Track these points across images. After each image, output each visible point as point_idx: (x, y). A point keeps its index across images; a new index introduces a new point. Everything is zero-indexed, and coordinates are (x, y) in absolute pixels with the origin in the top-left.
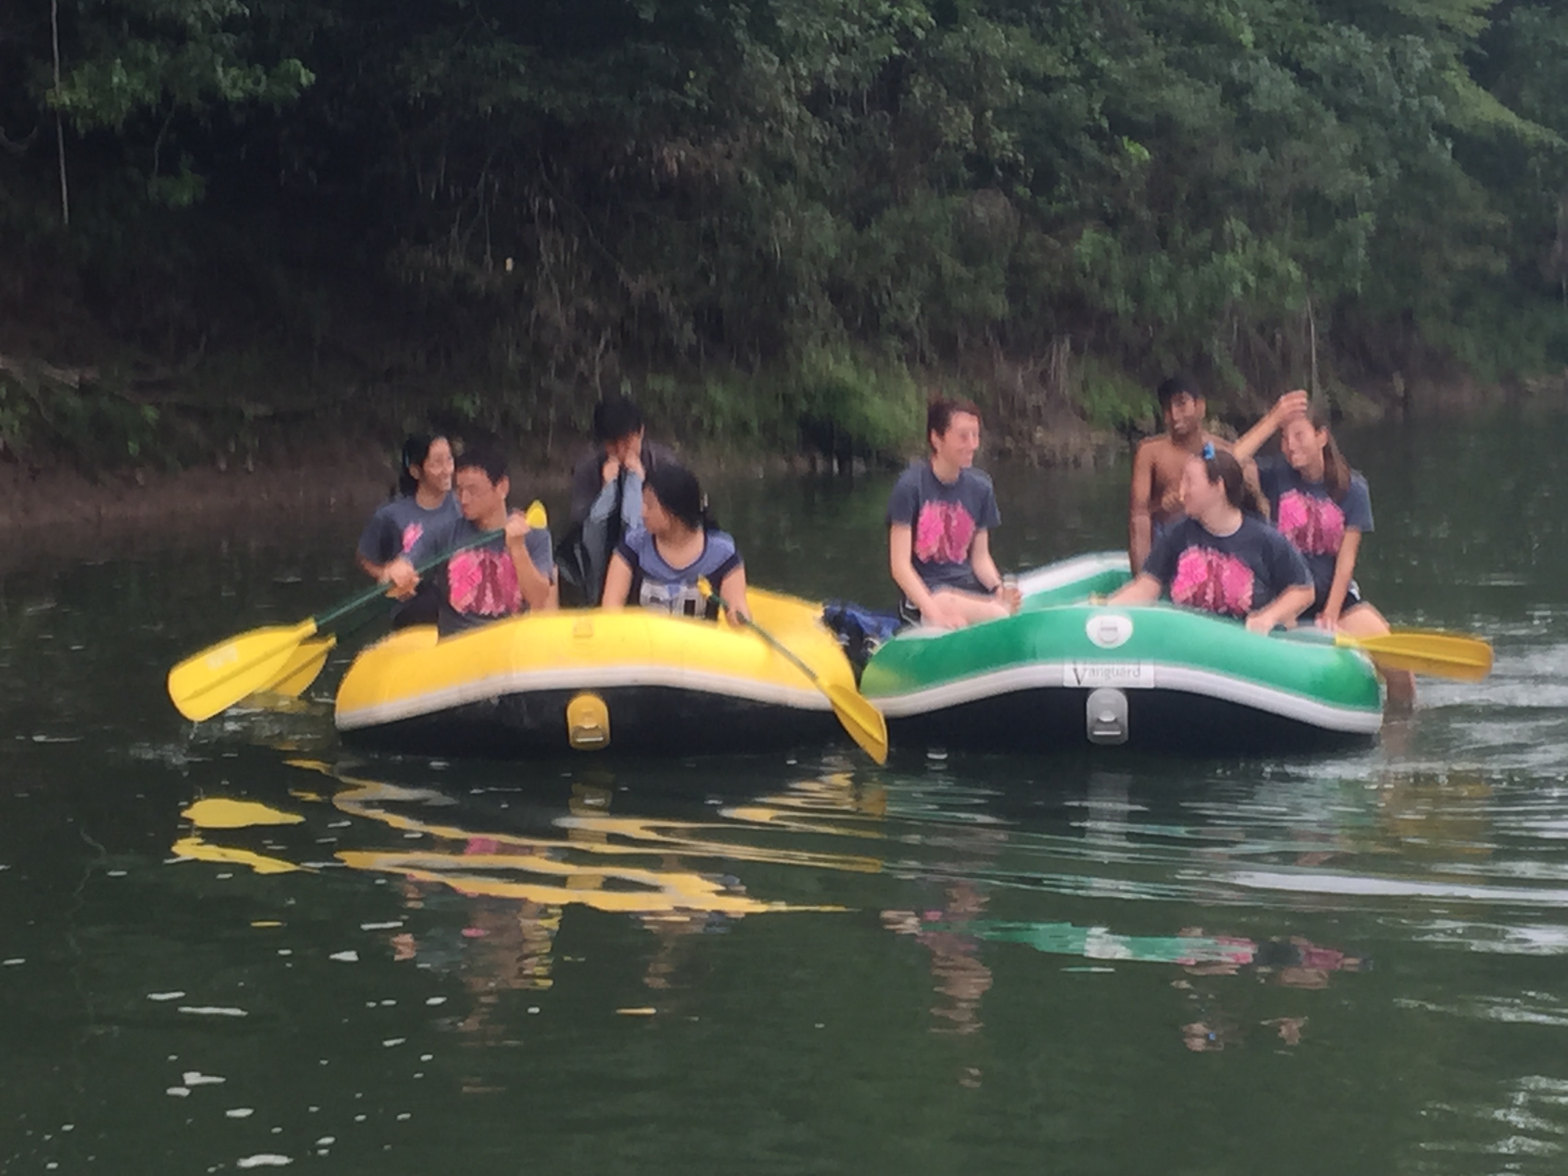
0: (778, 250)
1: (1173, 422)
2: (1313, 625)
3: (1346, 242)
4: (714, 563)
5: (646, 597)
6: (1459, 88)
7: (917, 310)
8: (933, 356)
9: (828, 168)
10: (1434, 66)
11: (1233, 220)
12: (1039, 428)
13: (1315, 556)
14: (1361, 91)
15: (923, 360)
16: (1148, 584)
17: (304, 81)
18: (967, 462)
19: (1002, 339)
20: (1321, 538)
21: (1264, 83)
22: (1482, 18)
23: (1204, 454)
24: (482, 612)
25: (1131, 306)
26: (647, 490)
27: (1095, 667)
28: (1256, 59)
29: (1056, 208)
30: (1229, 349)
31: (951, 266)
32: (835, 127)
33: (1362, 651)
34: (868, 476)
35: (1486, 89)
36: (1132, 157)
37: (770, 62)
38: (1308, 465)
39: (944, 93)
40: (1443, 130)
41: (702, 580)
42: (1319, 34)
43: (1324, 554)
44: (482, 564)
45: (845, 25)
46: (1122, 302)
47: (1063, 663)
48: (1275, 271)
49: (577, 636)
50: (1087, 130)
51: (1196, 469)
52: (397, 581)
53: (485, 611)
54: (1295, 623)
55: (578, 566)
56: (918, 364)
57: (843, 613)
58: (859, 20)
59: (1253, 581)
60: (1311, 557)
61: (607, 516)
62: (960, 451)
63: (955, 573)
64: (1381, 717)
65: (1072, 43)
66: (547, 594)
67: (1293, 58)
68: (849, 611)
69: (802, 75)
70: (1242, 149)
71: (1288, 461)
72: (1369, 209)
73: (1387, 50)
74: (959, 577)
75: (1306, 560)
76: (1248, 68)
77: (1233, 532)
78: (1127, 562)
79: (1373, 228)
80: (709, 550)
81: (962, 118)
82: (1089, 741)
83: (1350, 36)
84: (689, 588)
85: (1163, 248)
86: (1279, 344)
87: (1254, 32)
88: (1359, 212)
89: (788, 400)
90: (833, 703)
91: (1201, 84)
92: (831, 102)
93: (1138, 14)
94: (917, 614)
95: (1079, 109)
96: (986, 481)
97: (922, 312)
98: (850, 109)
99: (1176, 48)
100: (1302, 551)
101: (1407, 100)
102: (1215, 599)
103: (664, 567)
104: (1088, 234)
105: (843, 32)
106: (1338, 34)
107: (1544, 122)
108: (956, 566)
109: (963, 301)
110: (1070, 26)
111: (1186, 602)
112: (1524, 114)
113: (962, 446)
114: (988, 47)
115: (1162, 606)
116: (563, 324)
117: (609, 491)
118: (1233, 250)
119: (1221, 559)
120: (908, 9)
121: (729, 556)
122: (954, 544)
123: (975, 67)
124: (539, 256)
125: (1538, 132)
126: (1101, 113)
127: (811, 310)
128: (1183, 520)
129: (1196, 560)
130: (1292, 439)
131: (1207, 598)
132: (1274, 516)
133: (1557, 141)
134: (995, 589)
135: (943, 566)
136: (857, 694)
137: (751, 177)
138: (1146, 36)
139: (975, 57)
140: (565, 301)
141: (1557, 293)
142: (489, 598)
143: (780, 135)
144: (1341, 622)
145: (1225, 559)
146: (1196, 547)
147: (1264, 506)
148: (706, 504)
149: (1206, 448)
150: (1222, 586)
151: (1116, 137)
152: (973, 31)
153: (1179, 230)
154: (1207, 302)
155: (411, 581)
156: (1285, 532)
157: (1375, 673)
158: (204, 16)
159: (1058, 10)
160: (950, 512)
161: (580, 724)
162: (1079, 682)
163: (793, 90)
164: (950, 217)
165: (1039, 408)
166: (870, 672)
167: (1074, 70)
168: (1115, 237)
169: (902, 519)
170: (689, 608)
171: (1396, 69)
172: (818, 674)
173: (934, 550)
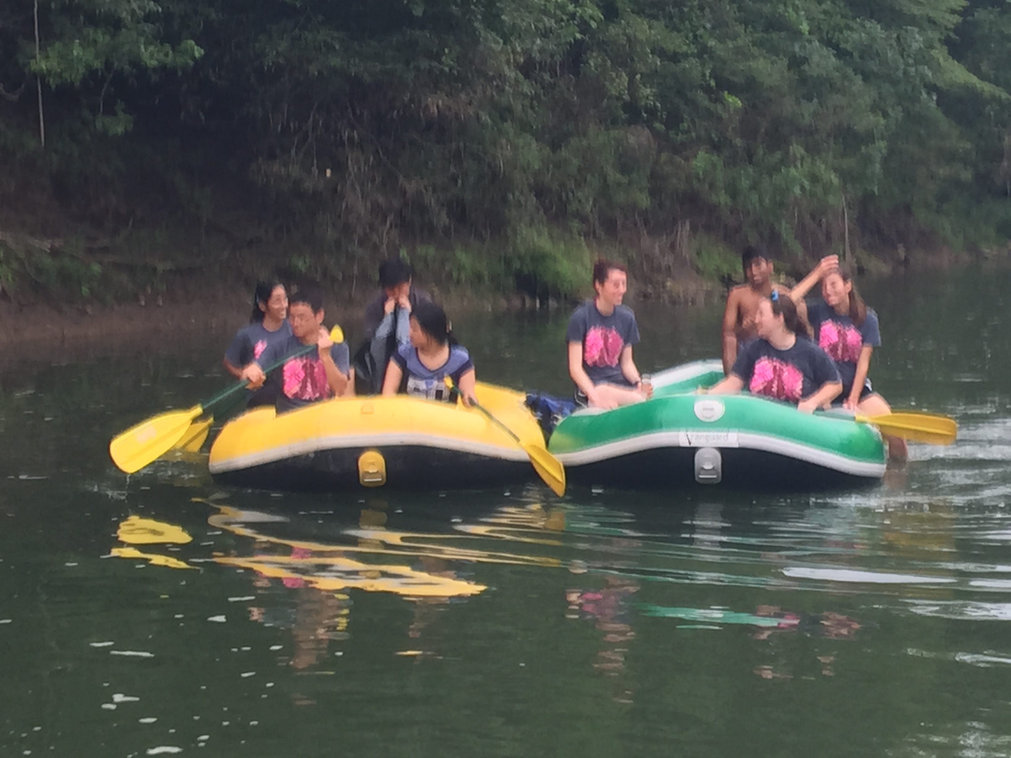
0: (502, 165)
1: (753, 276)
2: (841, 407)
3: (868, 160)
4: (455, 366)
5: (411, 389)
6: (941, 60)
7: (591, 203)
8: (600, 232)
9: (535, 112)
10: (924, 46)
11: (795, 145)
12: (668, 279)
13: (844, 362)
14: (878, 62)
15: (595, 237)
16: (734, 381)
17: (197, 55)
18: (618, 301)
19: (646, 223)
20: (848, 351)
21: (815, 58)
22: (956, 15)
23: (772, 296)
24: (304, 398)
25: (729, 201)
26: (413, 320)
27: (700, 434)
28: (810, 42)
29: (680, 138)
30: (792, 229)
31: (613, 175)
32: (539, 85)
33: (873, 425)
34: (558, 310)
35: (959, 61)
36: (730, 105)
37: (498, 43)
38: (840, 304)
39: (609, 63)
40: (931, 88)
41: (447, 377)
42: (851, 25)
43: (849, 361)
44: (304, 367)
45: (546, 19)
46: (723, 199)
47: (679, 431)
48: (822, 179)
49: (363, 413)
50: (701, 87)
51: (766, 306)
52: (251, 378)
53: (307, 397)
54: (829, 406)
55: (367, 367)
56: (591, 238)
57: (538, 399)
58: (554, 16)
59: (802, 379)
60: (841, 362)
61: (386, 336)
62: (614, 294)
63: (610, 373)
64: (885, 466)
65: (692, 31)
66: (345, 385)
67: (834, 41)
68: (542, 398)
69: (518, 52)
70: (802, 100)
71: (827, 302)
72: (883, 138)
73: (895, 36)
74: (613, 376)
75: (836, 364)
76: (805, 48)
77: (789, 348)
78: (722, 366)
79: (884, 151)
80: (452, 357)
81: (620, 80)
82: (696, 481)
83: (871, 27)
84: (438, 382)
85: (750, 164)
86: (824, 226)
87: (809, 25)
88: (876, 141)
89: (508, 262)
90: (530, 456)
91: (774, 58)
92: (536, 69)
93: (735, 13)
94: (586, 399)
95: (696, 74)
96: (630, 313)
97: (594, 205)
98: (548, 74)
99: (758, 35)
100: (835, 360)
101: (909, 68)
102: (778, 391)
103: (422, 368)
104: (702, 154)
105: (544, 25)
106: (864, 27)
107: (997, 83)
108: (611, 368)
109: (620, 198)
110: (690, 21)
111: (759, 392)
112: (983, 77)
113: (616, 291)
114: (637, 34)
115: (743, 394)
116: (363, 212)
117: (388, 320)
118: (795, 166)
119: (782, 365)
120: (586, 9)
121: (466, 361)
122: (610, 354)
123: (629, 47)
124: (347, 168)
125: (992, 90)
126: (710, 77)
127: (523, 203)
128: (758, 340)
129: (766, 365)
130: (829, 287)
131: (773, 390)
132: (817, 338)
133: (1004, 95)
134: (636, 384)
135: (602, 369)
136: (546, 451)
137: (485, 117)
138: (739, 27)
139: (629, 40)
140: (364, 197)
141: (1005, 194)
142: (309, 388)
143: (503, 90)
144: (859, 405)
145: (785, 366)
146: (766, 357)
147: (810, 331)
148: (451, 328)
149: (773, 293)
150: (782, 382)
151: (721, 92)
152: (628, 24)
153: (761, 152)
154: (778, 198)
155: (260, 378)
156: (824, 345)
157: (881, 438)
158: (133, 13)
159: (682, 10)
160: (608, 333)
161: (366, 470)
162: (690, 443)
163: (512, 61)
164: (613, 143)
165: (669, 267)
166: (555, 437)
167: (693, 49)
168: (719, 156)
169: (576, 339)
170: (439, 395)
171: (900, 49)
172: (520, 438)
173: (597, 357)
